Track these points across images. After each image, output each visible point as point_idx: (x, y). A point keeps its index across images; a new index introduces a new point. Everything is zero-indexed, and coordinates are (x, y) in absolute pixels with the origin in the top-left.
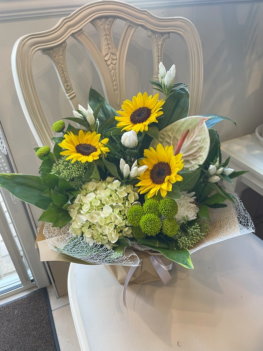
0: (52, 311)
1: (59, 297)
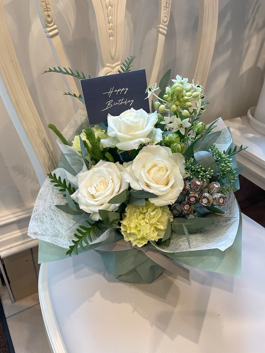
0: (5, 319)
1: (15, 301)
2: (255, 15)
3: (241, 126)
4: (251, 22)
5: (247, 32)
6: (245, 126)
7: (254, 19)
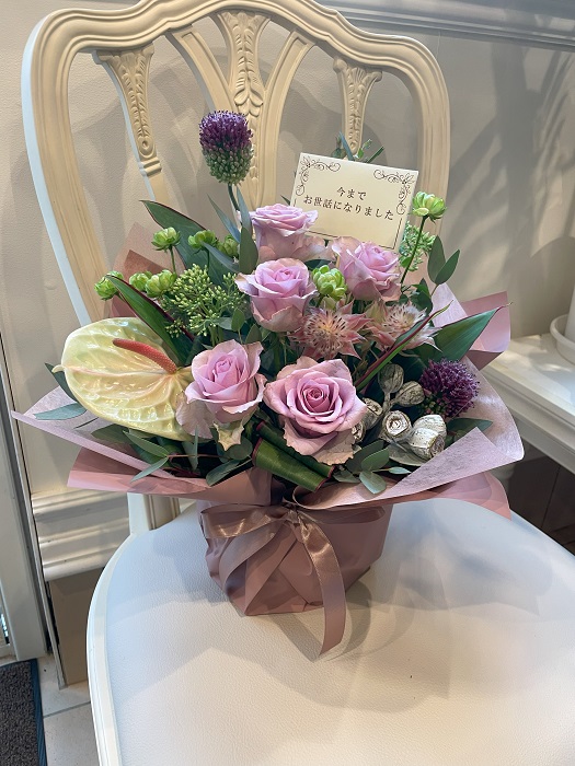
0: (42, 717)
2: (554, 141)
3: (539, 350)
4: (545, 153)
5: (538, 173)
6: (545, 351)
7: (552, 148)
